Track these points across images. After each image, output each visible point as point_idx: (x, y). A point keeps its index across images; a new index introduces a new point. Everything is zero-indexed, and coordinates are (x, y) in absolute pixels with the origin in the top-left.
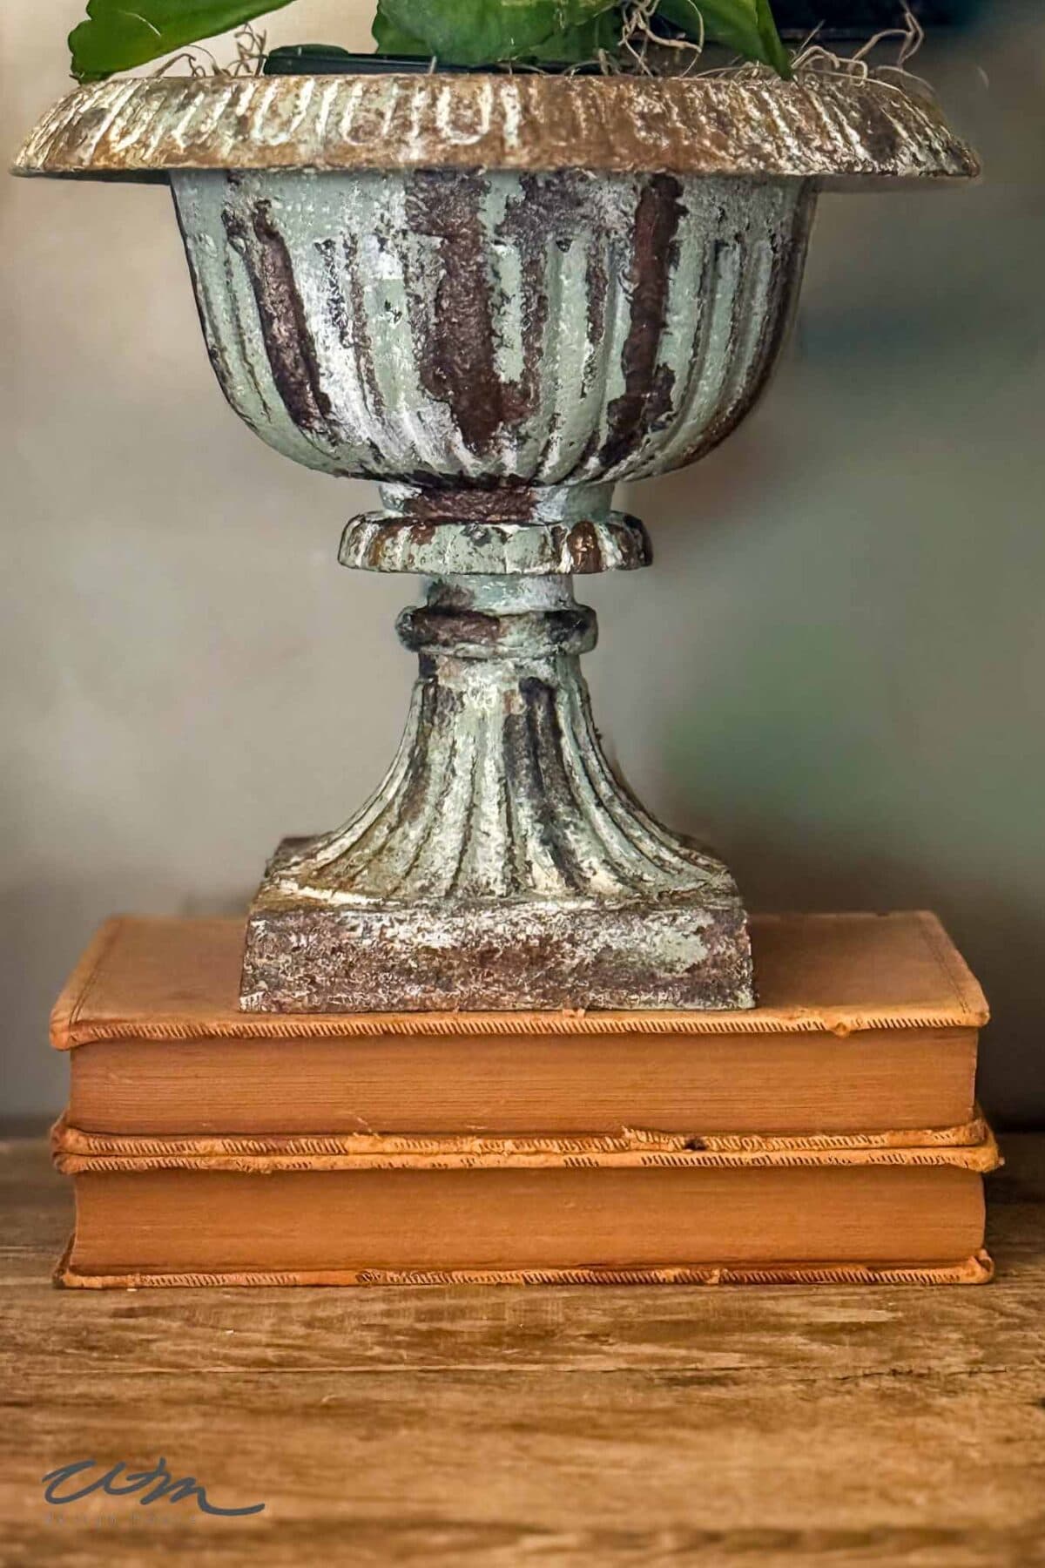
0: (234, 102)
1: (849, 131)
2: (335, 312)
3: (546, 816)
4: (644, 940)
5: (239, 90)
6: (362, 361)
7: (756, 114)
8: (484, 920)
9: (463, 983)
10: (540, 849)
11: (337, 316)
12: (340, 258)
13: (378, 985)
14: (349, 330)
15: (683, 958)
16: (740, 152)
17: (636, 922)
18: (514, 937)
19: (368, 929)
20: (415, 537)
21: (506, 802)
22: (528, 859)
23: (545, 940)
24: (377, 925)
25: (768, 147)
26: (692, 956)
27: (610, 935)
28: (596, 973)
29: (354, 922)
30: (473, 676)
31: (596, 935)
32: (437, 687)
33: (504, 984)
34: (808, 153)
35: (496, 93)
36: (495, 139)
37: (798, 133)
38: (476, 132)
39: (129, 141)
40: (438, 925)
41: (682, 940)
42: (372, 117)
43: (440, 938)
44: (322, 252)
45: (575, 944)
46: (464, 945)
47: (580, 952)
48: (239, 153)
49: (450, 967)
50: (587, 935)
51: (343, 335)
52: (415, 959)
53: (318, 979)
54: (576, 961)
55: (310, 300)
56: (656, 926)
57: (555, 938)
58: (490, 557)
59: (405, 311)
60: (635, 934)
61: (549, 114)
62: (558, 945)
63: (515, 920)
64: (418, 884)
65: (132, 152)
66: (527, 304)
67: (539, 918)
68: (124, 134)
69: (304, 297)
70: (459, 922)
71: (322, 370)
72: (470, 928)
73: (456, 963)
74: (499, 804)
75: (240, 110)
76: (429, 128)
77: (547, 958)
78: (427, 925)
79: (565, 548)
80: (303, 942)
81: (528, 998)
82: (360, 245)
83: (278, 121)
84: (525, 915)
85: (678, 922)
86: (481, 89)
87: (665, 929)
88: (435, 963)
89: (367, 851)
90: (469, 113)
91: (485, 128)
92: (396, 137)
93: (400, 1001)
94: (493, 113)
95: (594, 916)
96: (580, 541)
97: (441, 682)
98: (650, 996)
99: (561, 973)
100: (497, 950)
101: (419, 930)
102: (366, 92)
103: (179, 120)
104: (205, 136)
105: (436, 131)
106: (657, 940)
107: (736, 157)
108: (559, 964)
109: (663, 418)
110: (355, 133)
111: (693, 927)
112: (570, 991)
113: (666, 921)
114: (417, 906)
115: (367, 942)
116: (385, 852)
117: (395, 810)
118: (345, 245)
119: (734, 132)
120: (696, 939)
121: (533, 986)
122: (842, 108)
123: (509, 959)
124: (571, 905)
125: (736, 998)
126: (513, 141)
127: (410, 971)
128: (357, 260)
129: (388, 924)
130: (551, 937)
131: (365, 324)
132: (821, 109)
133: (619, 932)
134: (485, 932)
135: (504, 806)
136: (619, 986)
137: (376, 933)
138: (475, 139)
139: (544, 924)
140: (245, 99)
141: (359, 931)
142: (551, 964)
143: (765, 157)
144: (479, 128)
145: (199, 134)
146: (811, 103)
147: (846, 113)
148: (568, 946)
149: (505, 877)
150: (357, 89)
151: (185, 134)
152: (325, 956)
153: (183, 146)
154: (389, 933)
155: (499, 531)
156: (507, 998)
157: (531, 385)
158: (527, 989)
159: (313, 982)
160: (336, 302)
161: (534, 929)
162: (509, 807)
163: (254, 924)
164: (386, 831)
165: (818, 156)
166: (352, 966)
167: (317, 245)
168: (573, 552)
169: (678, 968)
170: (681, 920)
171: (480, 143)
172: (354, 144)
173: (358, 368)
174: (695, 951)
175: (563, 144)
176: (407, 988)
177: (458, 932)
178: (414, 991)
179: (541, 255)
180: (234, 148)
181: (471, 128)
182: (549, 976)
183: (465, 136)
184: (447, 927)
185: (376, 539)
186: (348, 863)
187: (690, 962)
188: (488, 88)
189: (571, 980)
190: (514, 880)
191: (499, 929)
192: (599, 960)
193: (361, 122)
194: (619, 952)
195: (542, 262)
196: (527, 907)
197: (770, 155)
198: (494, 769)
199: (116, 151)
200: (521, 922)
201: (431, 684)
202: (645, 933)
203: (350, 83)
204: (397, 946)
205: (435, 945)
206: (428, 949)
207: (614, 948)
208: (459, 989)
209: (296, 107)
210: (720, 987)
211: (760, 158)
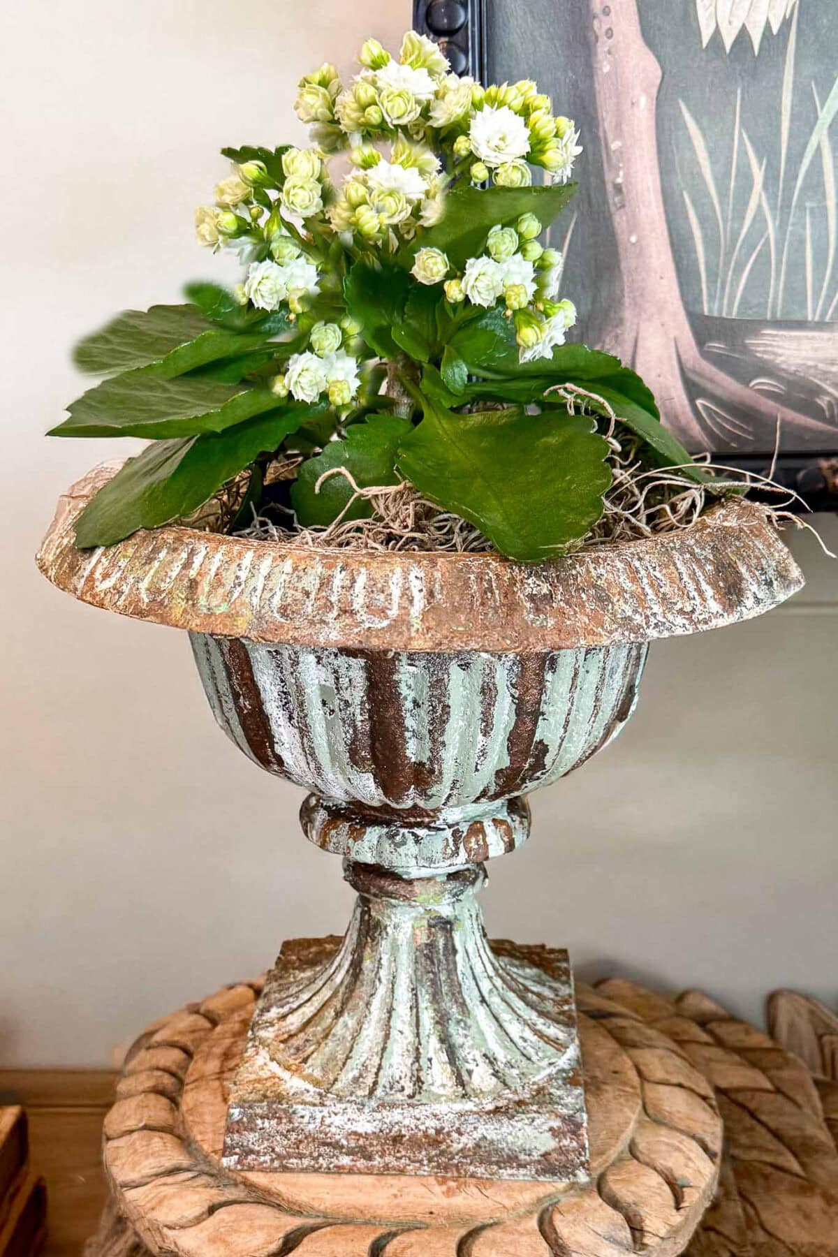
0: (187, 565)
1: (704, 586)
2: (284, 701)
3: (442, 1020)
4: (510, 1134)
5: (192, 553)
6: (305, 740)
7: (628, 585)
8: (396, 1115)
9: (381, 1157)
10: (438, 1046)
11: (286, 703)
12: (287, 664)
13: (320, 1155)
14: (295, 715)
15: (538, 1146)
16: (615, 626)
17: (505, 1120)
18: (417, 1127)
19: (313, 1118)
20: (352, 834)
21: (415, 1007)
22: (429, 1056)
23: (439, 1132)
24: (319, 1116)
25: (638, 619)
26: (544, 1145)
27: (487, 1130)
28: (475, 1154)
29: (303, 1113)
30: (395, 914)
31: (475, 1128)
32: (370, 915)
33: (410, 1159)
34: (671, 617)
35: (406, 574)
36: (401, 623)
37: (664, 599)
38: (387, 617)
39: (108, 584)
40: (363, 1116)
41: (538, 1135)
42: (299, 595)
43: (365, 1125)
44: (274, 657)
45: (460, 1134)
46: (381, 1131)
47: (464, 1139)
48: (189, 617)
49: (371, 1145)
50: (470, 1128)
51: (291, 718)
52: (347, 1139)
53: (277, 1149)
54: (461, 1146)
55: (265, 690)
56: (519, 1125)
57: (446, 1130)
58: (406, 855)
59: (337, 710)
60: (503, 1130)
61: (449, 597)
62: (449, 1134)
63: (418, 1116)
64: (350, 1076)
65: (109, 595)
66: (434, 710)
67: (435, 1116)
68: (106, 576)
69: (261, 688)
70: (378, 1116)
71: (275, 740)
72: (385, 1120)
73: (375, 1143)
74: (411, 1008)
75: (192, 573)
76: (347, 611)
77: (441, 1142)
78: (355, 1116)
79: (461, 846)
80: (266, 1125)
81: (426, 1168)
82: (301, 659)
83: (221, 591)
84: (425, 1113)
85: (535, 1123)
86: (392, 571)
87: (526, 1127)
88: (361, 1142)
89: (319, 1028)
90: (382, 597)
91: (394, 612)
92: (318, 617)
93: (335, 1167)
94: (401, 597)
95: (475, 1116)
96: (473, 840)
97: (373, 914)
98: (514, 1171)
99: (451, 1153)
100: (405, 1136)
101: (349, 1120)
102: (295, 569)
103: (146, 573)
104: (164, 595)
105: (352, 613)
106: (520, 1134)
107: (611, 632)
108: (449, 1147)
109: (538, 774)
110: (283, 611)
111: (546, 1127)
112: (457, 1166)
113: (526, 1121)
114: (348, 1101)
115: (311, 1127)
116: (330, 1037)
117: (340, 995)
118: (290, 658)
119: (610, 607)
120: (549, 1135)
121: (430, 1161)
122: (698, 561)
123: (415, 1143)
124: (459, 1106)
125: (575, 1175)
126: (417, 624)
127: (342, 1147)
128: (299, 670)
129: (327, 1115)
130: (443, 1128)
131: (306, 716)
132: (683, 569)
133: (492, 1127)
134: (397, 1123)
135: (415, 1010)
136: (491, 1163)
137: (318, 1121)
138: (385, 623)
139: (439, 1120)
140: (198, 560)
141: (306, 1120)
142: (443, 1147)
143: (636, 630)
144: (389, 612)
145: (159, 592)
146: (675, 564)
147: (701, 567)
148: (455, 1135)
149: (413, 1075)
150: (288, 566)
151: (148, 589)
152: (282, 1134)
153: (146, 600)
154: (328, 1121)
155: (413, 834)
156: (411, 1167)
157: (436, 766)
158: (425, 1162)
159: (273, 1150)
160: (285, 693)
161: (432, 1123)
162: (417, 1012)
163: (232, 1111)
164: (333, 1014)
165: (680, 620)
166: (301, 1142)
167: (269, 652)
168: (469, 851)
169: (534, 1154)
170: (537, 1122)
171: (390, 626)
172: (283, 620)
173: (303, 744)
174: (547, 1143)
175: (461, 629)
176: (340, 1158)
177: (377, 1122)
178: (345, 1160)
179: (446, 676)
180: (185, 611)
181: (383, 612)
182: (442, 1153)
183: (377, 620)
184: (369, 1118)
185: (325, 826)
186: (306, 1037)
187: (543, 1150)
188: (398, 570)
189: (457, 1157)
190: (419, 1079)
191: (406, 1122)
192: (478, 1146)
193: (289, 600)
194: (492, 1142)
195: (446, 680)
196: (427, 1107)
197: (639, 626)
198: (408, 981)
199: (97, 590)
200: (422, 1118)
201: (366, 912)
202: (511, 1128)
203: (283, 558)
204: (333, 1129)
205: (361, 1130)
206: (355, 1133)
207: (489, 1137)
208: (377, 1161)
209: (237, 577)
210: (565, 1166)
211: (631, 630)
